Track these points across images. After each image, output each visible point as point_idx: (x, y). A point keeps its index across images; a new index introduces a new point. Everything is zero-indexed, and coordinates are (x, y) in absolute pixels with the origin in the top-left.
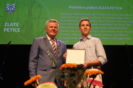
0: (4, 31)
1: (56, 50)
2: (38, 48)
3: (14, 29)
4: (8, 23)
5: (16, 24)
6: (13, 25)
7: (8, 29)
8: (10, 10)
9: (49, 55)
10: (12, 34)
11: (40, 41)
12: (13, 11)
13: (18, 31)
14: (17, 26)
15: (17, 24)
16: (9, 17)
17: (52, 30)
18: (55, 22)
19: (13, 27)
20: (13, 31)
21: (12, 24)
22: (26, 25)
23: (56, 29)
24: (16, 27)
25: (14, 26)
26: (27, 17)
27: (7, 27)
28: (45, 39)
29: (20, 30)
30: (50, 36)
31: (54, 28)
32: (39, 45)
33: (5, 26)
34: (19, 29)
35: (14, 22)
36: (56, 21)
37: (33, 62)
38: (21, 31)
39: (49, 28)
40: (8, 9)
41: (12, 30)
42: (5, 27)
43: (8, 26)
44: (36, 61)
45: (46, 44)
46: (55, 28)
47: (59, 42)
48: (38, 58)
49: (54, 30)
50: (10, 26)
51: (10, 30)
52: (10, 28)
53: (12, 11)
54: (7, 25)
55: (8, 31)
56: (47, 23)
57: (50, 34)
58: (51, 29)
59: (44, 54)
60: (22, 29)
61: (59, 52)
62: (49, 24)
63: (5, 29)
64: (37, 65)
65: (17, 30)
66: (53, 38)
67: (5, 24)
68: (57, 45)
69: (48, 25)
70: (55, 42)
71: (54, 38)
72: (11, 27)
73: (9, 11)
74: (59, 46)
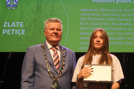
0: (3, 34)
1: (60, 64)
2: (33, 61)
3: (17, 31)
4: (9, 23)
5: (19, 24)
6: (16, 24)
7: (9, 31)
8: (12, 5)
9: (48, 71)
10: (14, 37)
11: (36, 50)
12: (16, 6)
13: (23, 34)
14: (21, 26)
15: (21, 24)
16: (11, 14)
17: (53, 33)
18: (57, 21)
19: (16, 28)
20: (16, 34)
21: (13, 24)
22: (33, 25)
23: (59, 32)
24: (20, 28)
25: (17, 26)
26: (35, 13)
27: (7, 28)
28: (44, 47)
29: (26, 32)
30: (50, 42)
31: (55, 31)
32: (34, 57)
33: (4, 26)
34: (24, 31)
35: (16, 21)
36: (59, 20)
37: (26, 83)
38: (27, 34)
39: (49, 31)
40: (9, 3)
41: (14, 32)
42: (4, 28)
43: (9, 26)
44: (32, 80)
45: (45, 56)
46: (57, 30)
47: (65, 49)
48: (35, 76)
49: (56, 34)
50: (12, 26)
51: (11, 31)
52: (11, 29)
53: (14, 6)
54: (7, 26)
55: (9, 33)
56: (46, 24)
57: (50, 39)
58: (51, 32)
59: (41, 69)
60: (28, 30)
61: (64, 65)
62: (49, 26)
63: (5, 31)
64: (33, 86)
65: (20, 32)
66: (55, 44)
67: (4, 24)
68: (62, 56)
69: (47, 27)
70: (57, 51)
71: (57, 45)
72: (13, 28)
73: (9, 6)
74: (64, 57)
